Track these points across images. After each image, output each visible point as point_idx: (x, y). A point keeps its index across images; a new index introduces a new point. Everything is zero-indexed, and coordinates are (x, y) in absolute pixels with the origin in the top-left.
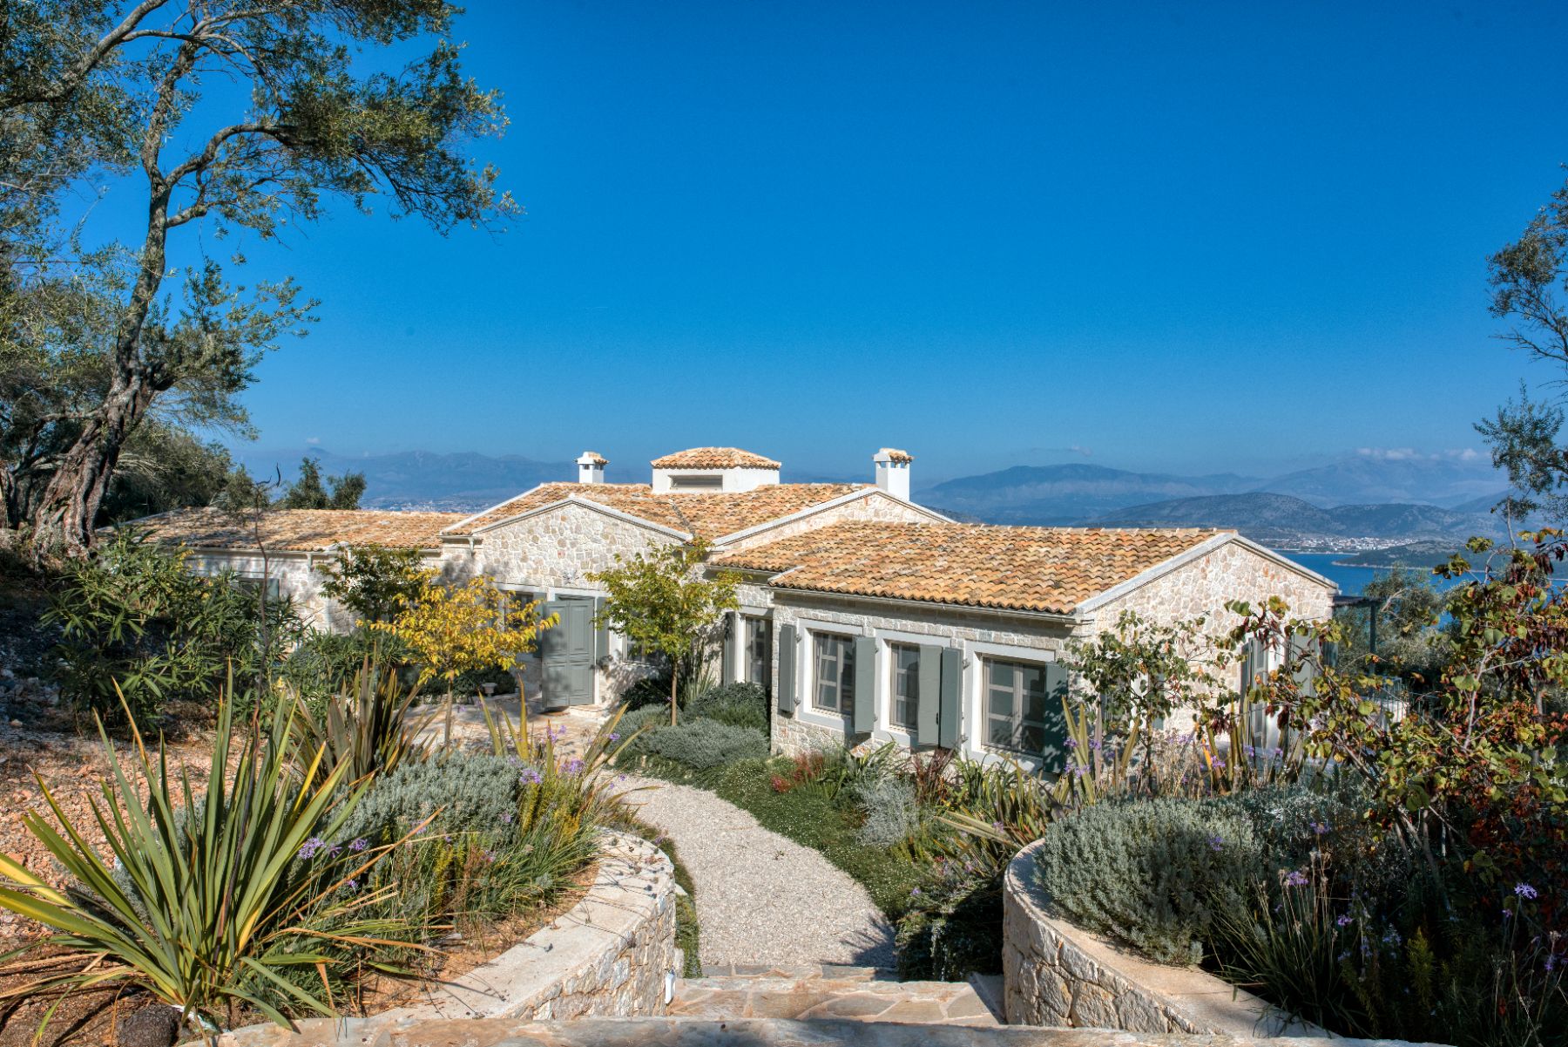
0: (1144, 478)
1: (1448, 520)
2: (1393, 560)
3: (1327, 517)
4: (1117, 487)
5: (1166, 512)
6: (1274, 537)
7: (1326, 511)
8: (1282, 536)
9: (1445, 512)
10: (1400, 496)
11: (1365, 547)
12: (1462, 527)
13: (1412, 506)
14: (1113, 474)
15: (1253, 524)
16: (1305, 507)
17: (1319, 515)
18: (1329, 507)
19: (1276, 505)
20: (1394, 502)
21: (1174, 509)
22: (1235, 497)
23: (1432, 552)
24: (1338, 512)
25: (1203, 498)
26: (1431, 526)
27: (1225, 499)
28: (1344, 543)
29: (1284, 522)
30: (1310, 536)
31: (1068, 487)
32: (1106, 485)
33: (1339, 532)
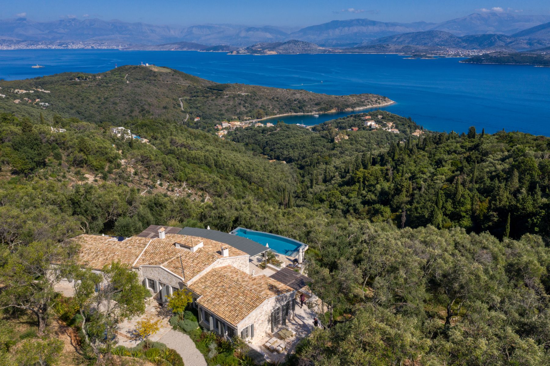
0: (387, 24)
1: (509, 40)
2: (483, 60)
3: (460, 40)
4: (376, 29)
5: (395, 40)
6: (438, 50)
7: (460, 38)
8: (440, 50)
9: (508, 37)
10: (491, 31)
11: (473, 54)
12: (514, 43)
13: (495, 35)
14: (374, 23)
15: (430, 44)
16: (451, 36)
17: (457, 39)
18: (462, 36)
19: (440, 35)
20: (488, 33)
21: (398, 38)
22: (423, 33)
23: (499, 56)
24: (465, 38)
25: (410, 33)
26: (502, 43)
27: (419, 33)
28: (466, 52)
29: (442, 43)
30: (452, 49)
31: (355, 29)
32: (371, 28)
33: (464, 47)
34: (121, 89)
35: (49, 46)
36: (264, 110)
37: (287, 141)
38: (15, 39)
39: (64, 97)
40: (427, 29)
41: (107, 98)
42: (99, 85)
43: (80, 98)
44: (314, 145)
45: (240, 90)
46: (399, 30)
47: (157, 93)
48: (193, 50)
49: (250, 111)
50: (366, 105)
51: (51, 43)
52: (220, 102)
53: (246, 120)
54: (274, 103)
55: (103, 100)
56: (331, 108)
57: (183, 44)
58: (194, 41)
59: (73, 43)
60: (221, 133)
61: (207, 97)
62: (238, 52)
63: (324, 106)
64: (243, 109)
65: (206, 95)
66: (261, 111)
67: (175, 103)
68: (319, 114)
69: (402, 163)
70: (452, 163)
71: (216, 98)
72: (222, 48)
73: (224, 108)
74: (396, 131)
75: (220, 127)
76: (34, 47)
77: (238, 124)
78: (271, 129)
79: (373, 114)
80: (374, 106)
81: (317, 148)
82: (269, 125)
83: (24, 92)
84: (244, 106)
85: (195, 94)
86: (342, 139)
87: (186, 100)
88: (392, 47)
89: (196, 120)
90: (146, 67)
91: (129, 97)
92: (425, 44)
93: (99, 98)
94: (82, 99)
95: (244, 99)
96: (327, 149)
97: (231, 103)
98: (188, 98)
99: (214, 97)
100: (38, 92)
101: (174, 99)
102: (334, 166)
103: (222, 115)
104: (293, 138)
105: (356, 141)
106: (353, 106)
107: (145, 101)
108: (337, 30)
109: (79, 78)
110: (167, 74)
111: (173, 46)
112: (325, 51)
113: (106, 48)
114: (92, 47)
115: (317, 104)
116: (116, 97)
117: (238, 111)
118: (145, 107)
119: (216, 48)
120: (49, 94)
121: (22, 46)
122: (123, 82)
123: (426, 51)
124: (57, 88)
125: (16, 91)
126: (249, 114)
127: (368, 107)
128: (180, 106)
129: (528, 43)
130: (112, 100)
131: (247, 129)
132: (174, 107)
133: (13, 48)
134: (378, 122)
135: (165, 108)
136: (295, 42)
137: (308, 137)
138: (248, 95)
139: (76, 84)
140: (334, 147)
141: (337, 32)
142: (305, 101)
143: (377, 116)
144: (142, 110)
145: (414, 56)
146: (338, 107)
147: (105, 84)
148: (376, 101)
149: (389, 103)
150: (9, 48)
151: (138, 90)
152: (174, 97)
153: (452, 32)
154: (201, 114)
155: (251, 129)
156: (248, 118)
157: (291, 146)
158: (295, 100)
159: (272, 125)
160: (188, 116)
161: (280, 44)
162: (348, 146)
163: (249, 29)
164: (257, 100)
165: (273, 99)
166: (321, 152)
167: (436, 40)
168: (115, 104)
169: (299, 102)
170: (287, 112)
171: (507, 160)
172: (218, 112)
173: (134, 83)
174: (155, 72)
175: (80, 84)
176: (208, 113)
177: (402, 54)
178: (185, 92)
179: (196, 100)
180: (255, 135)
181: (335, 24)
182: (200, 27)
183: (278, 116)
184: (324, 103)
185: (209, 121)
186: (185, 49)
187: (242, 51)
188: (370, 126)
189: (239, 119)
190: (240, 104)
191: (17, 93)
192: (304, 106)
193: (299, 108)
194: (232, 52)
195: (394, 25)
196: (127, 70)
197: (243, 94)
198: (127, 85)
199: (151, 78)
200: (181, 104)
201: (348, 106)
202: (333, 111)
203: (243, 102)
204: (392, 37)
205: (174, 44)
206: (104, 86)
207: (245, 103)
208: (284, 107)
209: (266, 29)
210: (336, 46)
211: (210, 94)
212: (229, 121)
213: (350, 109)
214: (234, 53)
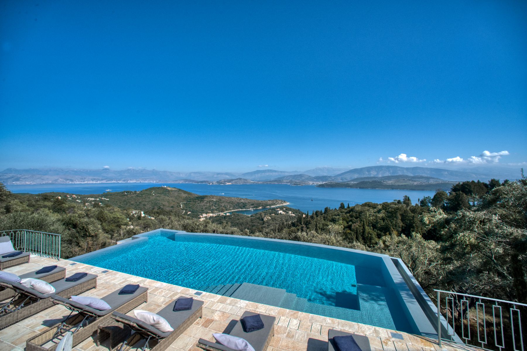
0: (281, 172)
1: (333, 178)
2: (325, 185)
4: (277, 174)
6: (305, 182)
10: (325, 174)
11: (320, 183)
12: (336, 179)
13: (327, 176)
14: (275, 171)
15: (301, 180)
16: (310, 176)
17: (312, 178)
18: (314, 176)
19: (305, 176)
21: (287, 177)
22: (297, 175)
23: (331, 184)
25: (291, 175)
26: (331, 179)
27: (295, 175)
28: (317, 183)
29: (306, 179)
30: (311, 182)
31: (267, 174)
32: (274, 173)
33: (316, 181)
34: (149, 198)
35: (118, 182)
36: (225, 208)
37: (238, 221)
38: (100, 178)
39: (117, 202)
40: (299, 174)
41: (141, 202)
42: (137, 196)
43: (125, 203)
44: (253, 223)
45: (213, 198)
46: (287, 174)
47: (169, 200)
48: (191, 183)
49: (218, 209)
50: (276, 205)
51: (120, 180)
52: (202, 204)
53: (216, 213)
54: (230, 204)
55: (138, 203)
56: (259, 206)
57: (186, 180)
58: (192, 179)
59: (131, 180)
60: (202, 219)
61: (196, 202)
62: (213, 184)
63: (256, 205)
64: (214, 207)
65: (195, 201)
66: (224, 208)
67: (178, 205)
68: (253, 210)
69: (310, 223)
70: (343, 219)
71: (200, 202)
72: (205, 182)
73: (204, 207)
74: (294, 215)
75: (201, 216)
76: (110, 182)
77: (211, 215)
78: (229, 216)
79: (281, 208)
80: (280, 205)
81: (254, 224)
82: (228, 214)
83: (93, 199)
84: (215, 206)
85: (189, 201)
86: (267, 219)
87: (184, 203)
88: (285, 181)
89: (188, 213)
90: (165, 188)
91: (153, 202)
92: (299, 180)
93: (136, 202)
94: (127, 203)
95: (215, 202)
96: (260, 224)
97: (208, 205)
98: (185, 202)
99: (199, 202)
100: (102, 199)
101: (177, 203)
102: (265, 232)
103: (203, 210)
104: (241, 220)
105: (275, 220)
106: (270, 205)
107: (161, 203)
108: (259, 174)
109: (127, 192)
110: (175, 191)
111: (181, 181)
112: (254, 183)
113: (147, 182)
114: (140, 182)
115: (252, 205)
116: (146, 201)
117: (212, 209)
118: (161, 206)
119: (202, 182)
120: (108, 201)
121: (104, 182)
122: (150, 195)
123: (300, 182)
124: (113, 197)
125: (89, 199)
126: (218, 210)
127: (277, 206)
128: (181, 207)
129: (341, 179)
130: (143, 203)
131: (216, 217)
132: (177, 207)
133: (99, 182)
134: (284, 211)
135: (172, 207)
136: (240, 179)
137: (249, 219)
138: (217, 201)
139: (125, 195)
140: (264, 223)
141: (259, 175)
142: (246, 203)
143: (283, 209)
144: (159, 208)
145: (295, 184)
146: (262, 206)
147: (141, 195)
148: (281, 203)
149: (287, 204)
150: (97, 183)
151: (158, 198)
152: (178, 202)
153: (310, 175)
154: (191, 210)
155: (218, 216)
156: (217, 212)
157: (240, 224)
158: (241, 203)
159: (229, 214)
160: (184, 211)
161: (232, 180)
162: (271, 222)
163: (218, 174)
164: (222, 203)
165: (230, 202)
166: (257, 226)
167: (303, 178)
168: (145, 205)
169: (243, 204)
170: (237, 209)
171: (381, 212)
172: (201, 209)
173: (157, 195)
174: (169, 190)
175: (127, 195)
176: (195, 210)
177: (289, 184)
178: (184, 200)
179: (189, 203)
180: (220, 219)
181: (258, 172)
182: (195, 173)
183: (232, 211)
184: (256, 204)
185: (196, 214)
186: (187, 183)
187: (214, 183)
188: (281, 213)
189: (212, 213)
190: (213, 205)
191: (88, 200)
192: (246, 205)
193: (243, 206)
194: (210, 184)
195: (284, 172)
196: (154, 189)
197: (214, 200)
198: (153, 196)
199: (167, 193)
200: (182, 206)
201: (267, 205)
202: (260, 208)
203: (214, 204)
204: (284, 177)
205: (182, 180)
206: (140, 196)
207: (216, 204)
208: (235, 206)
209: (227, 174)
210: (259, 181)
211: (197, 200)
212: (206, 213)
213: (269, 207)
214: (211, 184)
